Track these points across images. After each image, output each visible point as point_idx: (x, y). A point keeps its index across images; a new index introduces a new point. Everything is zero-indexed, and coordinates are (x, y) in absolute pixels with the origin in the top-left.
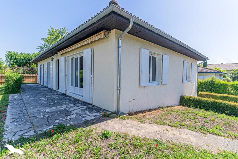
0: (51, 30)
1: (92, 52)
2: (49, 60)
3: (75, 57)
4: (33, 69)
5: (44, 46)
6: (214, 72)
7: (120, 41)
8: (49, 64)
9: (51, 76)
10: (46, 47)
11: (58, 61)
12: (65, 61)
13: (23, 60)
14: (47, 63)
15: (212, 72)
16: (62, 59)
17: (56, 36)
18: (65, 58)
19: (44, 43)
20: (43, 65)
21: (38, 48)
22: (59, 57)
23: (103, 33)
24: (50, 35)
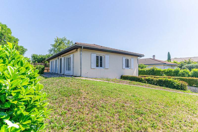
0: (56, 39)
1: (73, 55)
2: (57, 58)
3: (68, 57)
4: (46, 64)
5: (52, 49)
6: (162, 64)
7: (81, 52)
8: (56, 61)
9: (57, 68)
10: (53, 50)
11: (61, 59)
12: (64, 59)
13: (41, 59)
14: (55, 61)
15: (161, 64)
16: (63, 58)
17: (60, 43)
18: (64, 58)
19: (52, 47)
20: (53, 62)
21: (48, 51)
22: (61, 57)
23: (75, 49)
24: (56, 42)
